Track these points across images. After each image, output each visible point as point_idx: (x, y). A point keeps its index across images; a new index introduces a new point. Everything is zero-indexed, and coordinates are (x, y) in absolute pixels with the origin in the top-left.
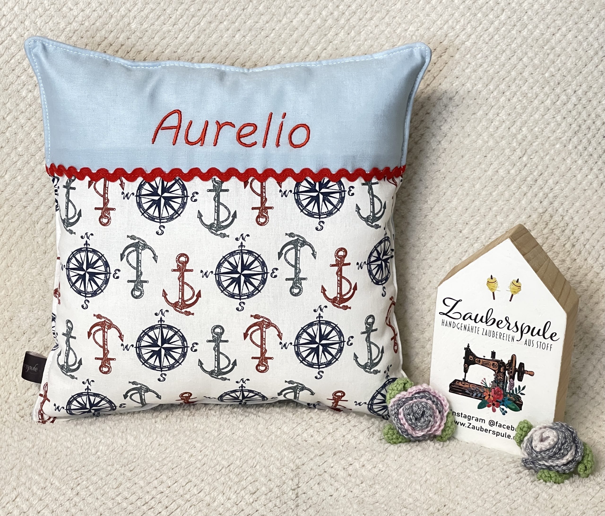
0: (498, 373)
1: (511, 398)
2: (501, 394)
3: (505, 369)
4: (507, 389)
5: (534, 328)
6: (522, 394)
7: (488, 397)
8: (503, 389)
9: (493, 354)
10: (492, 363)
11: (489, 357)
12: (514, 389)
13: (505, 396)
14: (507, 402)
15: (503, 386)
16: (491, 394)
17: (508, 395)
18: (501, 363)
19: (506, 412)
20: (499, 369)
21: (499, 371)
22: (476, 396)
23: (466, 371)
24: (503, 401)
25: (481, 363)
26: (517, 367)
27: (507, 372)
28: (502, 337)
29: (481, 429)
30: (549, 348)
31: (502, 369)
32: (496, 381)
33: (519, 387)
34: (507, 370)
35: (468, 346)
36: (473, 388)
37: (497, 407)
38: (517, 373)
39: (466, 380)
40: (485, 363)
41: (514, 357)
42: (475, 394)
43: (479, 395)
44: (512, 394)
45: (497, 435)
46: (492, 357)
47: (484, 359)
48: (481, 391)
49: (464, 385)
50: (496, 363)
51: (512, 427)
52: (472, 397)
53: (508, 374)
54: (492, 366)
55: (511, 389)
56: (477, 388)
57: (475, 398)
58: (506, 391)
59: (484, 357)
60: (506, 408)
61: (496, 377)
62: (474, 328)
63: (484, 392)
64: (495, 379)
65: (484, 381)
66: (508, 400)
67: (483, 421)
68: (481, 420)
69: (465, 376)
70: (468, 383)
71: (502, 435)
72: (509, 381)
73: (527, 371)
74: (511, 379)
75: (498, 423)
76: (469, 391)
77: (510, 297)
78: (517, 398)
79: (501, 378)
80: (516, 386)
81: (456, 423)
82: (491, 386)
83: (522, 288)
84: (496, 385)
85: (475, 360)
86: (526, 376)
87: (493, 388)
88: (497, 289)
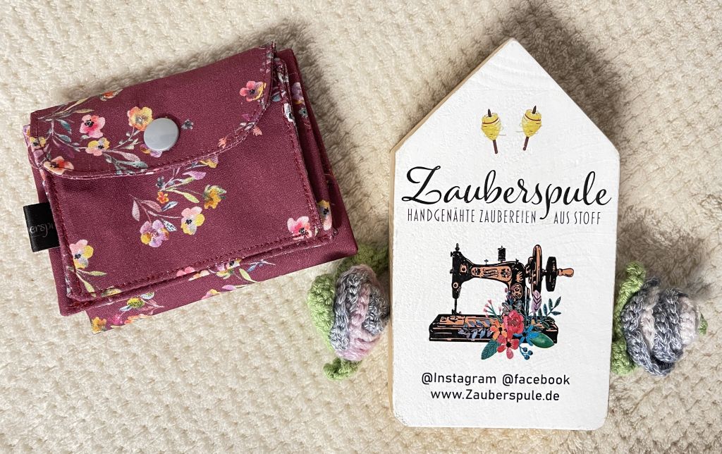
0: (512, 285)
1: (538, 325)
2: (520, 322)
3: (524, 276)
4: (530, 310)
5: (569, 188)
6: (556, 313)
7: (498, 333)
8: (523, 313)
9: (502, 252)
10: (500, 269)
11: (494, 259)
12: (542, 307)
13: (527, 324)
14: (531, 335)
15: (523, 308)
16: (502, 326)
17: (533, 321)
18: (516, 266)
19: (532, 354)
20: (514, 278)
21: (514, 282)
22: (478, 337)
23: (456, 295)
24: (525, 334)
25: (482, 274)
26: (544, 267)
27: (527, 279)
28: (514, 218)
29: (491, 395)
30: (595, 220)
31: (518, 276)
32: (510, 302)
33: (550, 300)
34: (528, 275)
35: (457, 248)
36: (470, 322)
37: (515, 348)
38: (544, 278)
39: (458, 312)
40: (487, 272)
41: (537, 250)
42: (475, 334)
43: (483, 333)
44: (539, 318)
45: (518, 399)
46: (499, 258)
47: (487, 266)
48: (486, 325)
49: (454, 321)
50: (508, 268)
51: (542, 378)
52: (470, 341)
53: (530, 283)
54: (500, 275)
55: (536, 310)
56: (478, 321)
57: (476, 341)
58: (528, 314)
59: (486, 261)
60: (531, 345)
61: (510, 294)
62: (465, 212)
63: (491, 325)
64: (508, 297)
65: (490, 305)
66: (534, 330)
67: (493, 379)
68: (489, 379)
69: (456, 304)
70: (462, 316)
71: (527, 397)
72: (533, 295)
73: (562, 270)
74: (536, 291)
75: (518, 376)
76: (465, 331)
77: (524, 142)
78: (548, 322)
79: (519, 293)
80: (545, 301)
81: (446, 395)
82: (502, 312)
83: (543, 122)
84: (511, 309)
85: (470, 270)
86: (560, 280)
87: (506, 313)
88: (500, 133)
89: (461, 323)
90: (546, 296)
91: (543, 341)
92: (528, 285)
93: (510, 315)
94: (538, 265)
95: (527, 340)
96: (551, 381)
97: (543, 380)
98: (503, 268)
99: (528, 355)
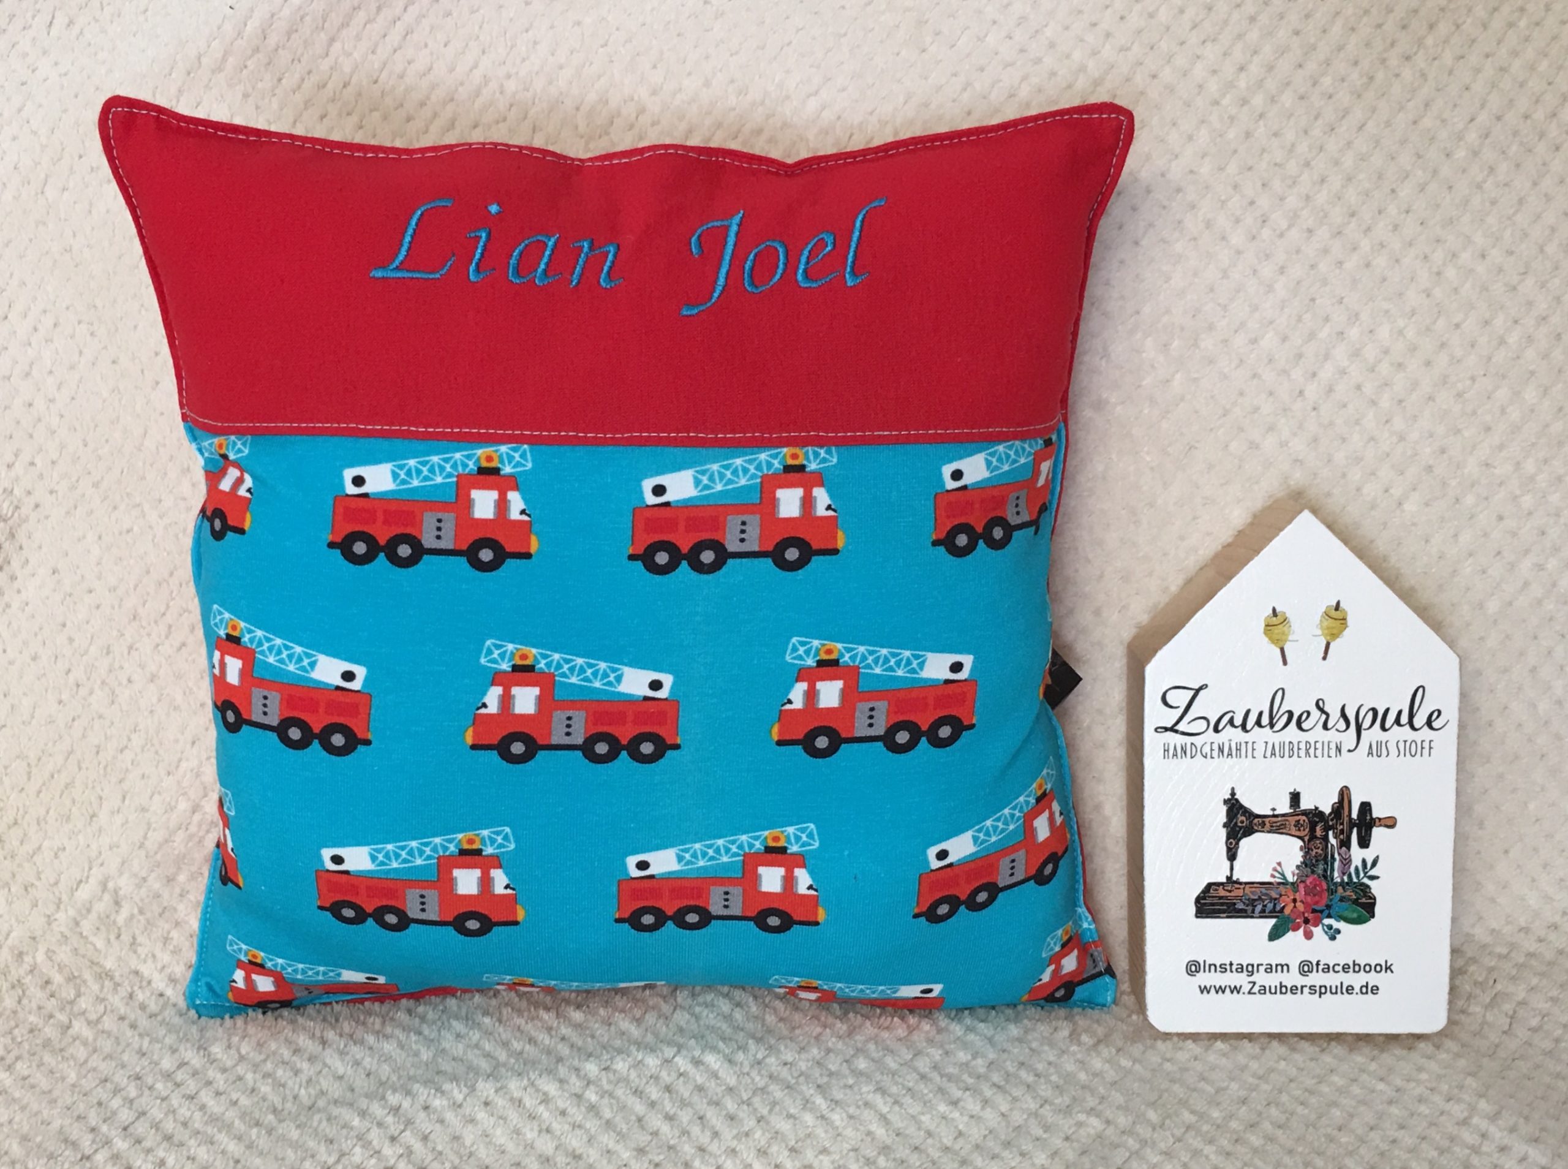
0: (1309, 841)
1: (1348, 893)
2: (1323, 890)
3: (1326, 829)
4: (1336, 874)
5: (1387, 710)
6: (1373, 878)
7: (1291, 905)
8: (1325, 877)
9: (1295, 798)
10: (1293, 820)
11: (1284, 808)
12: (1352, 870)
13: (1333, 892)
14: (1337, 907)
15: (1325, 870)
16: (1297, 896)
17: (1340, 888)
18: (1315, 815)
19: (1338, 931)
20: (1313, 830)
21: (1313, 837)
22: (1263, 911)
23: (1232, 856)
24: (1328, 907)
25: (1267, 827)
26: (1354, 815)
27: (1331, 833)
28: (1312, 751)
29: (1282, 989)
30: (1425, 751)
31: (1318, 828)
32: (1308, 864)
33: (1364, 862)
34: (1332, 827)
35: (1233, 794)
36: (1252, 893)
37: (1316, 925)
38: (1355, 831)
39: (1234, 878)
40: (1275, 824)
41: (1344, 794)
42: (1259, 908)
43: (1270, 906)
44: (1348, 883)
45: (1321, 994)
46: (1291, 806)
47: (1274, 816)
48: (1274, 895)
49: (1230, 891)
50: (1304, 818)
51: (1354, 965)
52: (1252, 917)
53: (1335, 837)
54: (1293, 828)
55: (1344, 874)
56: (1264, 891)
57: (1261, 917)
58: (1332, 879)
59: (1274, 810)
60: (1338, 921)
61: (1307, 853)
62: (1243, 746)
63: (1281, 895)
64: (1304, 857)
65: (1279, 869)
66: (1341, 900)
67: (1285, 968)
68: (1279, 968)
69: (1232, 869)
70: (1241, 883)
71: (1334, 990)
72: (1339, 854)
73: (1380, 819)
74: (1344, 849)
75: (1322, 963)
76: (1245, 903)
77: (1323, 649)
78: (1361, 890)
79: (1320, 851)
80: (1356, 861)
81: (1221, 990)
82: (1296, 877)
83: (1350, 620)
84: (1309, 872)
85: (1251, 822)
86: (1377, 832)
87: (1302, 879)
88: (1290, 638)
89: (1240, 893)
90: (1357, 854)
91: (1355, 915)
92: (1333, 841)
93: (1308, 882)
94: (1346, 813)
95: (1332, 914)
96: (1368, 968)
97: (1356, 968)
98: (1297, 818)
99: (1333, 934)
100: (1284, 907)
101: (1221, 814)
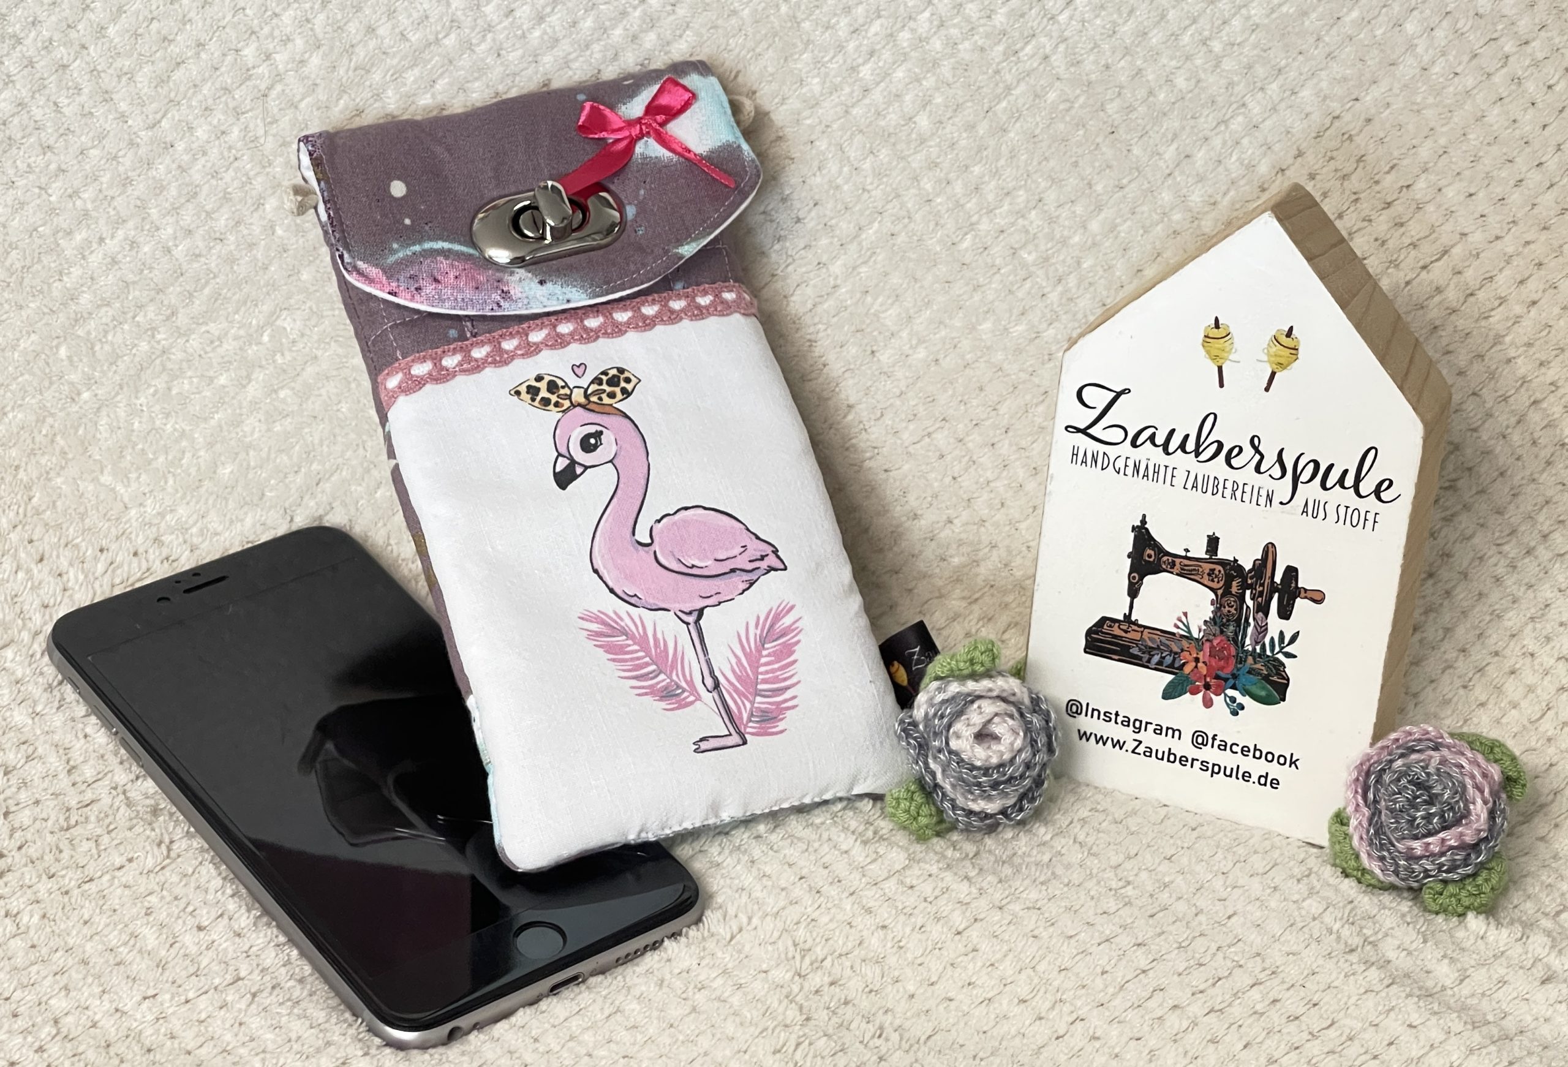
0: (1223, 596)
1: (1258, 666)
2: (1230, 655)
3: (1244, 587)
4: (1248, 641)
5: (1331, 467)
6: (1289, 655)
7: (1194, 664)
8: (1235, 641)
9: (1213, 543)
10: (1207, 567)
11: (1199, 551)
12: (1267, 640)
13: (1241, 661)
14: (1244, 679)
15: (1236, 634)
16: (1201, 655)
17: (1250, 659)
19: (1242, 708)
20: (1228, 585)
21: (1227, 592)
22: (1160, 663)
23: (1133, 591)
24: (1235, 677)
25: (1176, 570)
26: (1278, 579)
27: (1248, 592)
28: (1239, 494)
29: (1170, 756)
30: (1369, 524)
31: (1234, 584)
32: (1218, 621)
33: (1282, 634)
34: (1250, 587)
35: (1144, 521)
36: (1151, 639)
37: (1217, 695)
38: (1276, 596)
39: (1133, 619)
40: (1186, 567)
41: (1269, 550)
42: (1156, 658)
43: (1169, 660)
44: (1260, 656)
45: (1213, 772)
46: (1207, 552)
47: (1186, 558)
48: (1176, 649)
49: (1126, 632)
50: (1220, 568)
51: (1255, 749)
52: (1147, 667)
53: (1252, 599)
54: (1206, 576)
55: (1257, 643)
56: (1163, 639)
57: (1157, 670)
58: (1243, 646)
59: (1187, 550)
60: (1242, 695)
61: (1218, 609)
62: (1162, 469)
63: (1182, 650)
64: (1215, 613)
65: (1184, 619)
66: (1249, 672)
67: (1177, 733)
68: (1170, 732)
69: (1131, 607)
70: (1139, 626)
71: (1228, 773)
72: (1254, 619)
73: (1306, 590)
74: (1260, 614)
75: (1218, 739)
76: (1140, 650)
77: (1267, 378)
78: (1274, 666)
79: (1233, 610)
80: (1273, 632)
81: (1101, 740)
82: (1202, 634)
83: (1302, 352)
84: (1218, 632)
85: (1160, 559)
86: (1301, 605)
87: (1208, 638)
88: (1231, 357)
89: (1137, 636)
90: (1275, 625)
91: (1263, 693)
92: (1249, 602)
93: (1215, 643)
94: (1269, 574)
95: (1239, 685)
96: (1270, 757)
97: (1257, 753)
98: (1212, 567)
99: (1236, 710)
100: (1184, 664)
101: (1128, 542)
